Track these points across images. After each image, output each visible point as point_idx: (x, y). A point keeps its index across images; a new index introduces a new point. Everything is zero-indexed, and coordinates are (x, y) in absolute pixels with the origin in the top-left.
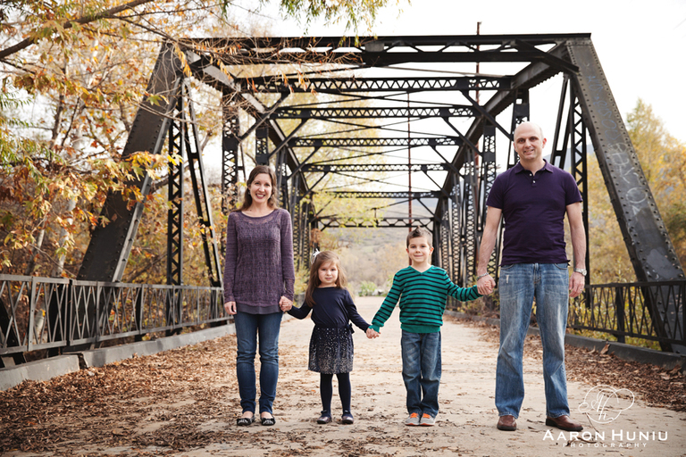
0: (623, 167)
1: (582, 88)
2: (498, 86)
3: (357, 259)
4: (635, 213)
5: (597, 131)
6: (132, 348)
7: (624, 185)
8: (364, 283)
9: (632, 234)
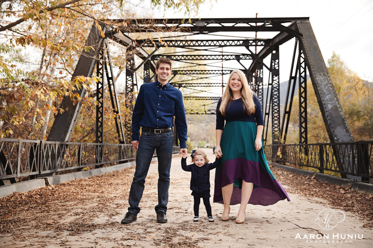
0: (324, 85)
1: (304, 45)
2: (264, 44)
3: (197, 130)
4: (330, 108)
5: (311, 67)
6: (75, 175)
7: (324, 94)
8: (200, 142)
9: (328, 119)
